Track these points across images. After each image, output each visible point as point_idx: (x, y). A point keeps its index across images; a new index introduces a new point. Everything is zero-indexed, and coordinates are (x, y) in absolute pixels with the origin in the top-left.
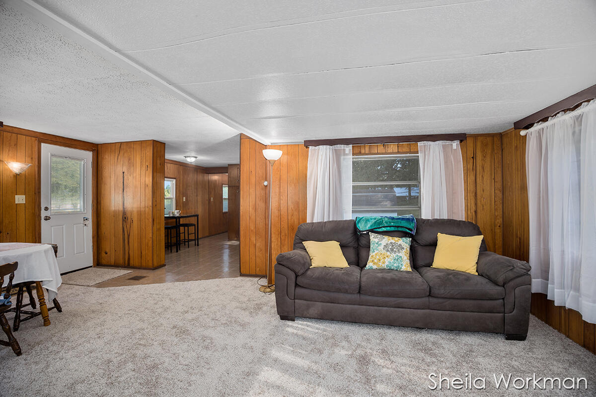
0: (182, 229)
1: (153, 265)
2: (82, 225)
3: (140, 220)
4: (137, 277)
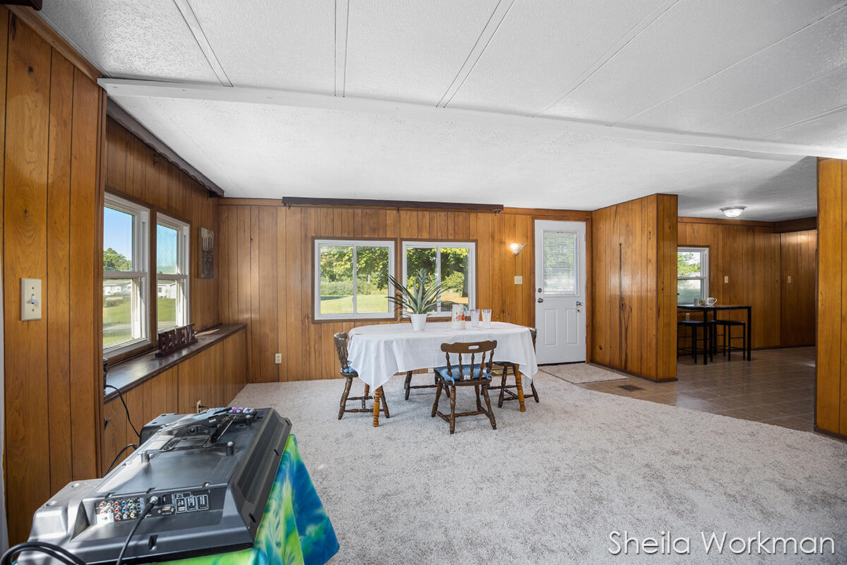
0: (720, 328)
1: (657, 375)
2: (575, 311)
3: (640, 309)
4: (630, 386)
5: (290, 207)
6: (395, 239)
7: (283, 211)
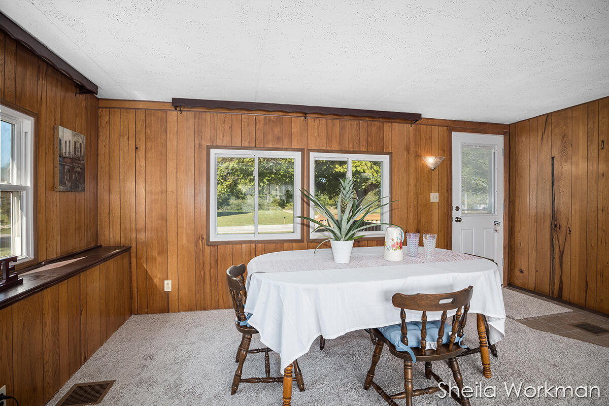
2: (493, 230)
3: (584, 231)
5: (181, 112)
6: (302, 150)
7: (174, 115)
